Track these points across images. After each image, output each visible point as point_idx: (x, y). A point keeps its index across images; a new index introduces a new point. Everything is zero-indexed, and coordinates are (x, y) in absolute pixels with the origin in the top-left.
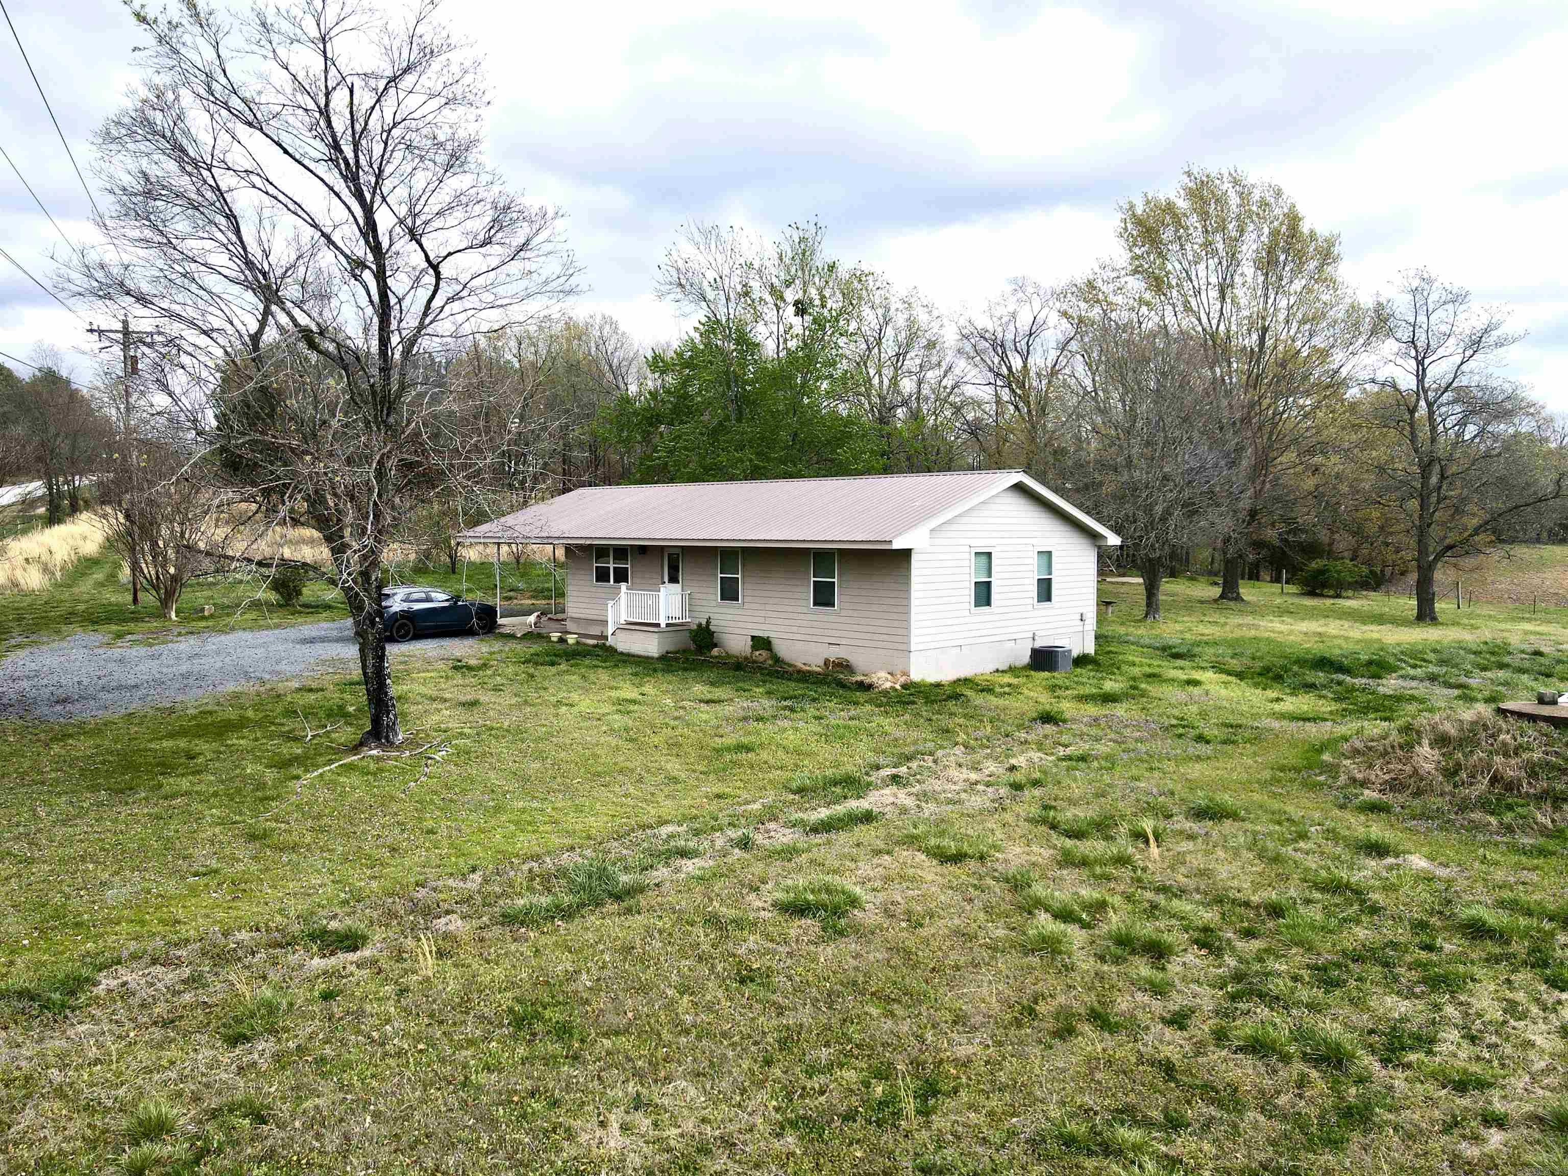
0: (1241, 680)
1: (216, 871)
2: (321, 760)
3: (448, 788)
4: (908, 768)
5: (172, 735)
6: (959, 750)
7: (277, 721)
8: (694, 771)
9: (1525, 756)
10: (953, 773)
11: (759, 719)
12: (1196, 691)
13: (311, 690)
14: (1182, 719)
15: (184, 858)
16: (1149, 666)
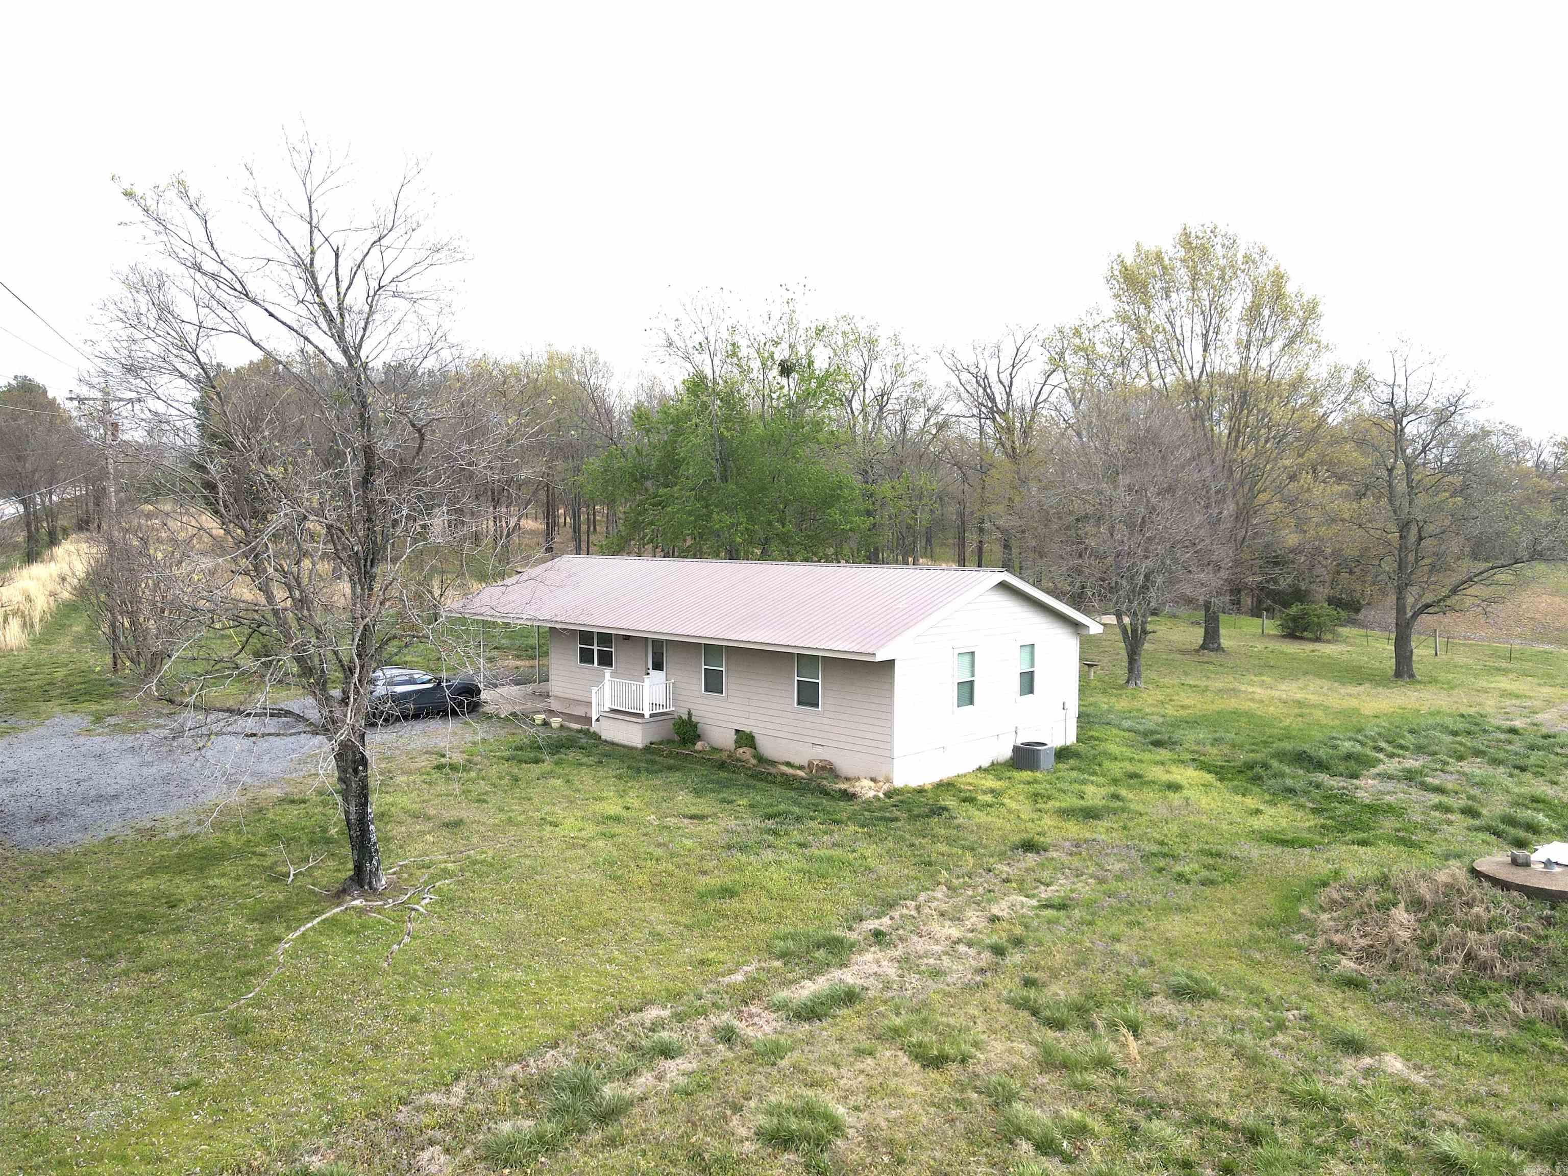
0: (1221, 780)
1: (196, 1084)
2: (303, 911)
3: (432, 952)
4: (892, 918)
5: (152, 871)
6: (940, 893)
7: (259, 850)
8: (678, 924)
9: (1499, 932)
10: (935, 927)
11: (743, 849)
12: (1175, 798)
13: (293, 802)
14: (1162, 843)
15: (166, 1064)
16: (1131, 760)
